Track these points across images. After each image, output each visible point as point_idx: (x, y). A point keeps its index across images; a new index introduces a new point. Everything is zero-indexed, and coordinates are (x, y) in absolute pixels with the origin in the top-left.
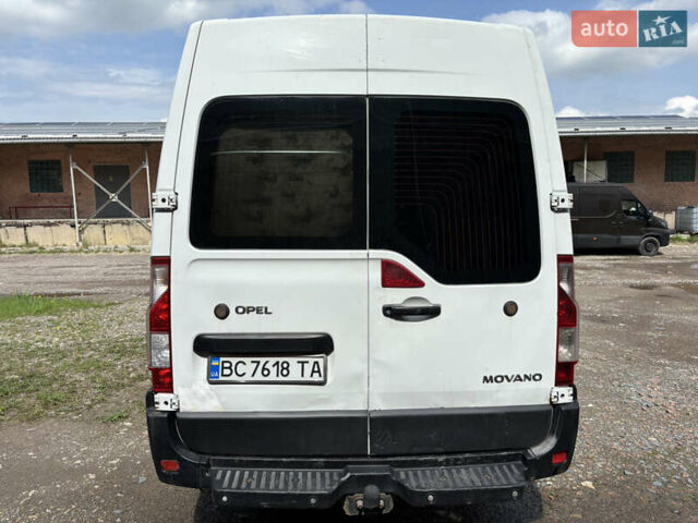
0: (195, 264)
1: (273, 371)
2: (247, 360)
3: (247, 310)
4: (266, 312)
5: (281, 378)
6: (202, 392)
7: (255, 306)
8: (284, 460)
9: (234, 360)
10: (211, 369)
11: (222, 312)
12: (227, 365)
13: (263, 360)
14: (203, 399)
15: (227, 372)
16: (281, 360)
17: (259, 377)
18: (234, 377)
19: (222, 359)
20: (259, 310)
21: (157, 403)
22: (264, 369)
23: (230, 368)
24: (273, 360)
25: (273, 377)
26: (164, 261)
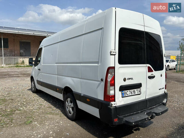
0: (120, 68)
1: (133, 92)
2: (128, 91)
3: (129, 79)
4: (133, 79)
5: (134, 94)
6: (121, 100)
7: (131, 78)
8: (135, 113)
9: (126, 91)
10: (122, 94)
11: (125, 80)
12: (125, 93)
13: (131, 90)
14: (121, 102)
15: (125, 94)
16: (134, 90)
17: (131, 95)
18: (127, 95)
19: (124, 91)
20: (131, 79)
21: (113, 105)
22: (131, 92)
23: (126, 93)
24: (132, 90)
25: (133, 94)
26: (114, 68)
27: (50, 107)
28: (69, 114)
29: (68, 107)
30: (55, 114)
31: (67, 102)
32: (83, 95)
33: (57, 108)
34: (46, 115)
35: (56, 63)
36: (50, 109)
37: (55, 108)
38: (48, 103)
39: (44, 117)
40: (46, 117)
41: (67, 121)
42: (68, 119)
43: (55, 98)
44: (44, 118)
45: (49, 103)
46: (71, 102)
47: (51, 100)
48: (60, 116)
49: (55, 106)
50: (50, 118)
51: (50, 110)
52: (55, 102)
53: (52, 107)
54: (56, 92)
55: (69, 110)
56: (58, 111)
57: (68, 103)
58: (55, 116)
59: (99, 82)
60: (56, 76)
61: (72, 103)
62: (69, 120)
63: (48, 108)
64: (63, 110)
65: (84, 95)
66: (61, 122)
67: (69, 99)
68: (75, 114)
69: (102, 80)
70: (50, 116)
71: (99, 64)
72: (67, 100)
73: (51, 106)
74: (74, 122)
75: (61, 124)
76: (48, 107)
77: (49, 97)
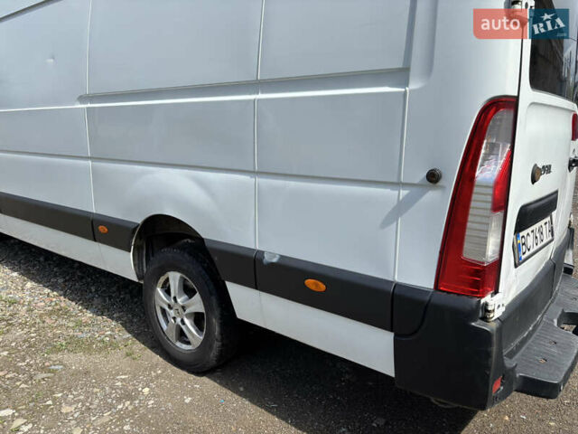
10: (519, 249)
12: (523, 241)
18: (527, 253)
19: (521, 235)
21: (493, 311)
22: (536, 237)
23: (525, 244)
25: (539, 244)
26: (511, 103)
27: (65, 313)
28: (178, 344)
29: (172, 313)
30: (100, 345)
31: (159, 291)
32: (275, 260)
33: (100, 312)
34: (54, 357)
35: (82, 99)
36: (64, 322)
37: (89, 314)
38: (47, 291)
39: (44, 369)
40: (54, 372)
41: (169, 378)
42: (171, 369)
43: (76, 265)
44: (44, 375)
45: (53, 287)
46: (189, 292)
47: (55, 276)
48: (127, 355)
49: (87, 304)
50: (77, 372)
51: (66, 328)
52: (77, 286)
53: (73, 307)
54: (95, 240)
55: (178, 326)
56: (109, 329)
57: (168, 292)
58: (98, 358)
59: (404, 193)
60: (90, 162)
61: (197, 297)
62: (183, 374)
63: (55, 317)
64: (131, 322)
65: (282, 257)
66: (146, 390)
67: (174, 278)
68: (217, 345)
69: (433, 177)
70: (75, 360)
71: (414, 85)
72: (162, 280)
73: (65, 303)
74: (205, 379)
75: (147, 398)
76: (50, 314)
77: (42, 259)
